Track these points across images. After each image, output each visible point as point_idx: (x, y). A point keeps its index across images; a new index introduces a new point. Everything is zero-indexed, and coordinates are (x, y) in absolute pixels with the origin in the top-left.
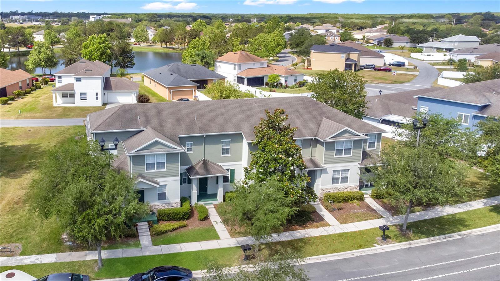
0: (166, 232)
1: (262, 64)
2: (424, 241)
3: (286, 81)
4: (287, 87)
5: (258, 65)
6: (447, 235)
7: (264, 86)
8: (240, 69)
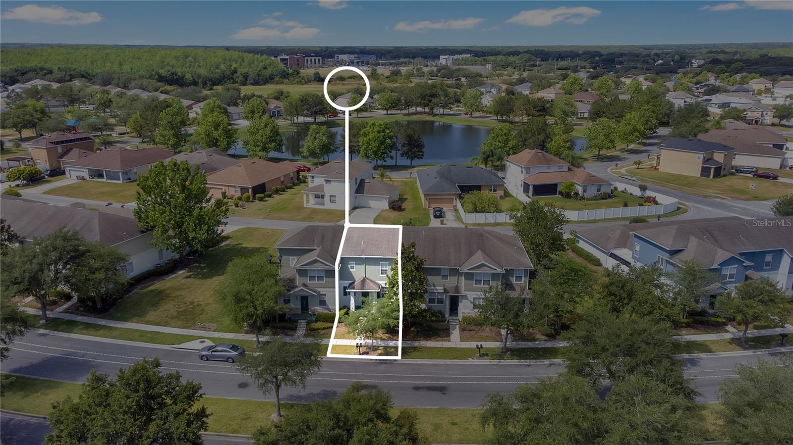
0: (318, 329)
1: (560, 167)
2: (515, 362)
3: (585, 191)
4: (583, 198)
5: (554, 168)
6: (538, 360)
7: (557, 195)
8: (528, 173)
